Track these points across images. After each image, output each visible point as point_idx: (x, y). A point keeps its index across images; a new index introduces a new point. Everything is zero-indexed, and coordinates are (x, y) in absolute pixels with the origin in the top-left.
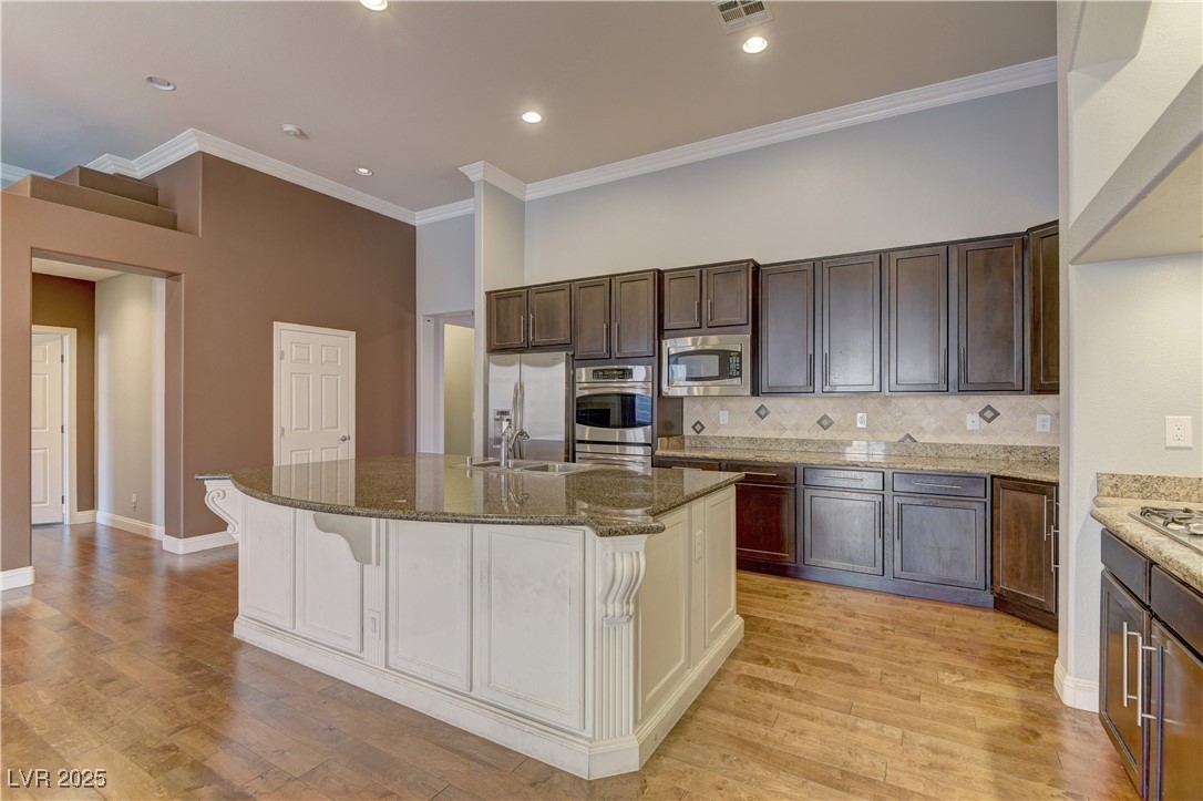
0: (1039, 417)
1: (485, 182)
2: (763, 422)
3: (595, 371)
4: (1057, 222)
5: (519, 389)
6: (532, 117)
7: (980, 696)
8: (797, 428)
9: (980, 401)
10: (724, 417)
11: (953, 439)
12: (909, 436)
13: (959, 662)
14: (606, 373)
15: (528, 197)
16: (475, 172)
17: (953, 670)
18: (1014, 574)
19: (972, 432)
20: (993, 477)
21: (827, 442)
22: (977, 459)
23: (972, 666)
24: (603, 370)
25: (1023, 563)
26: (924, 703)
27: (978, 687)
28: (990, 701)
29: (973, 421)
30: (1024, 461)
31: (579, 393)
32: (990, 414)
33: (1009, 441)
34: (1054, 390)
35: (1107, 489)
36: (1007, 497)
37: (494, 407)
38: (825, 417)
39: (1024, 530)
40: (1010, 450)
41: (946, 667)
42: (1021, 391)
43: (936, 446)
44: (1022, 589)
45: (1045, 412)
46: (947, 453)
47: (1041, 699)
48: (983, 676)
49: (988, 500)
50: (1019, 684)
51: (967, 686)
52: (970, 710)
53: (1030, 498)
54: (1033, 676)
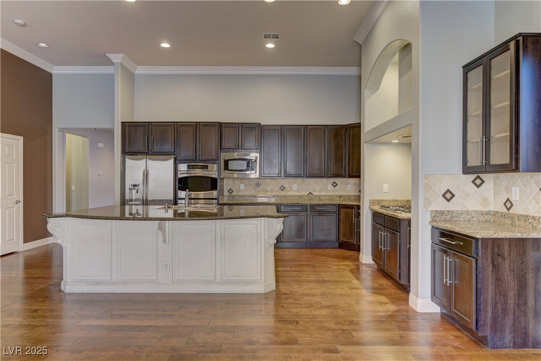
0: (348, 185)
1: (121, 63)
2: (258, 189)
3: (188, 166)
4: (360, 123)
5: (146, 175)
6: (165, 45)
7: (345, 265)
8: (272, 191)
9: (333, 180)
10: (242, 187)
11: (324, 193)
12: (310, 193)
13: (336, 260)
14: (194, 167)
15: (137, 72)
16: (116, 58)
17: (336, 261)
18: (345, 235)
19: (330, 191)
20: (339, 205)
21: (283, 196)
22: (331, 200)
23: (340, 260)
24: (193, 166)
25: (348, 231)
26: (333, 268)
27: (343, 263)
28: (347, 265)
29: (330, 187)
30: (344, 200)
31: (180, 176)
32: (335, 185)
33: (340, 194)
34: (359, 177)
35: (372, 204)
36: (343, 211)
37: (128, 183)
38: (282, 186)
39: (348, 221)
40: (340, 196)
41: (334, 261)
42: (344, 177)
43: (319, 196)
44: (347, 239)
45: (350, 184)
46: (322, 198)
47: (357, 263)
48: (343, 261)
49: (337, 212)
50: (352, 262)
51: (340, 263)
52: (344, 267)
53: (349, 210)
54: (354, 260)
